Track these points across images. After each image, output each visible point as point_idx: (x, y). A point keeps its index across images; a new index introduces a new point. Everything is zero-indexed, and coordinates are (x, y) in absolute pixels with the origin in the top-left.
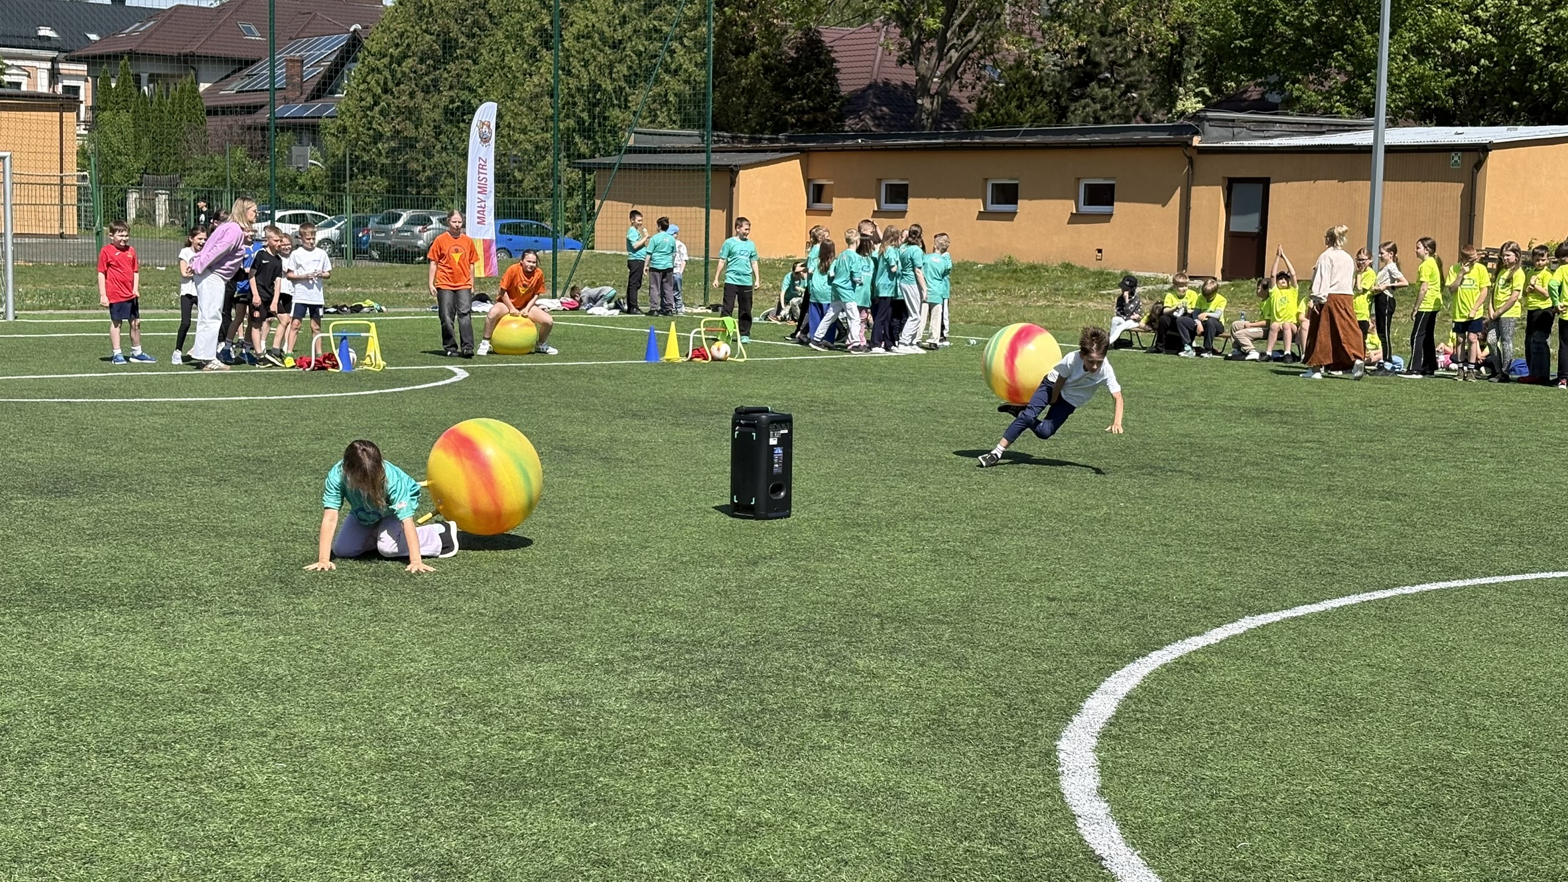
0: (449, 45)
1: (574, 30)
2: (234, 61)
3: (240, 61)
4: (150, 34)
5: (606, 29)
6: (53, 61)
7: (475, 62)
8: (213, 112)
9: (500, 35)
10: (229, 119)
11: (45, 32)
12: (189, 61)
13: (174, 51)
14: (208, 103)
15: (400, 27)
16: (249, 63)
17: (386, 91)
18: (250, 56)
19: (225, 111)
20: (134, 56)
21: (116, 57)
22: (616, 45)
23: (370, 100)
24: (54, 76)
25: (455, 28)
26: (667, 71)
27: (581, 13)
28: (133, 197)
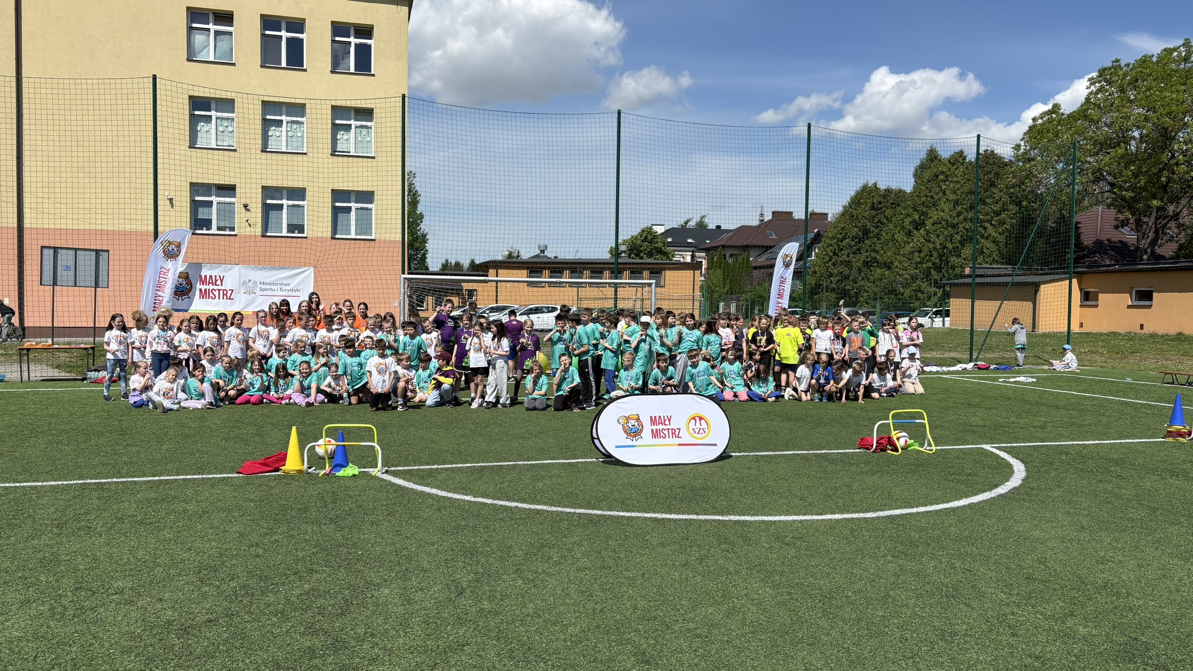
0: (866, 232)
1: (931, 220)
2: (763, 247)
3: (767, 247)
4: (731, 237)
5: (949, 219)
6: (693, 252)
7: (879, 239)
8: (755, 268)
9: (891, 226)
10: (762, 271)
11: (690, 241)
12: (746, 248)
13: (740, 244)
14: (754, 265)
15: (842, 226)
16: (771, 247)
17: (834, 254)
18: (772, 244)
19: (760, 267)
20: (723, 246)
21: (716, 248)
22: (954, 226)
23: (827, 258)
24: (693, 257)
25: (869, 224)
26: (982, 237)
27: (935, 213)
28: (722, 304)
